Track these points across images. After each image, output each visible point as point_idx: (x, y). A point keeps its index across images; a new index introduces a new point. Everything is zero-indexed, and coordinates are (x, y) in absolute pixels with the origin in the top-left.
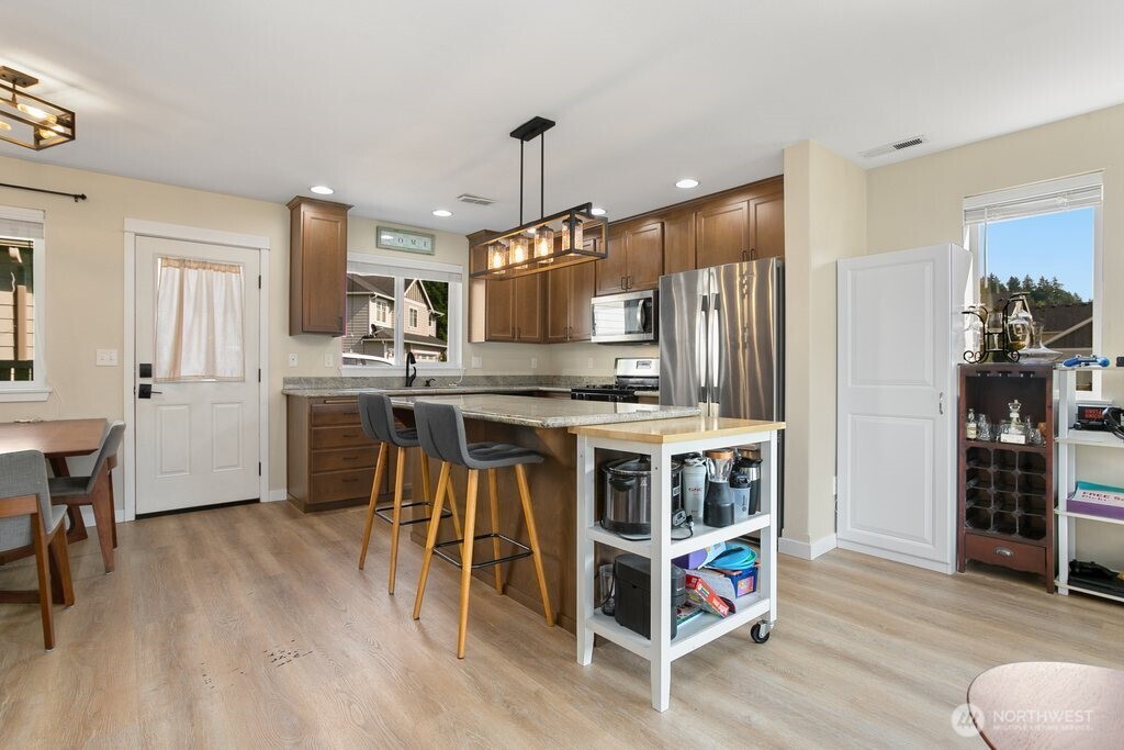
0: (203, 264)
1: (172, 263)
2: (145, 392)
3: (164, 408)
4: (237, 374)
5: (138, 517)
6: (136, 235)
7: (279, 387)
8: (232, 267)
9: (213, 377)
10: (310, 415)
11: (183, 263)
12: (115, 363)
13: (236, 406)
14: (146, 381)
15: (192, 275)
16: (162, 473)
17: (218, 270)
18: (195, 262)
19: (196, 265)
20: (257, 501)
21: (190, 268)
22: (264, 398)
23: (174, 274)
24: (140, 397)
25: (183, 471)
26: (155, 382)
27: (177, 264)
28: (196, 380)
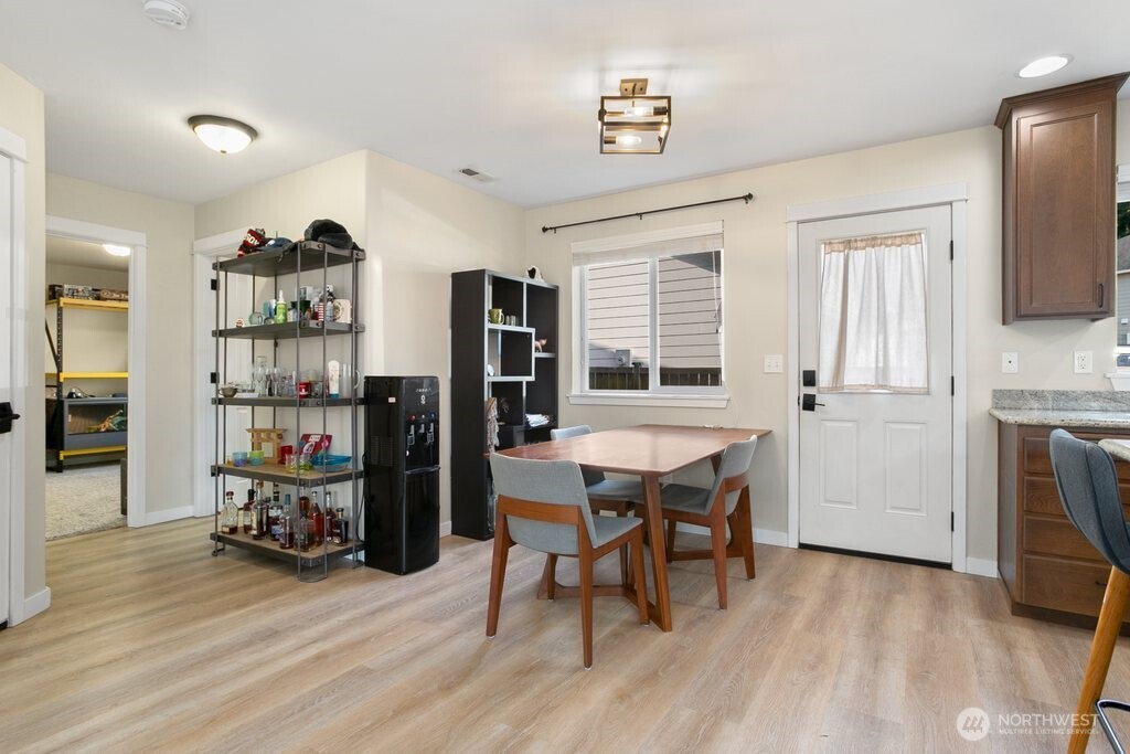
0: (873, 241)
1: (836, 247)
2: (809, 404)
3: (828, 424)
4: (920, 383)
5: (803, 546)
6: (799, 222)
7: (985, 403)
8: (910, 237)
9: (882, 387)
10: (1021, 455)
11: (848, 244)
12: (780, 370)
13: (918, 427)
14: (810, 391)
15: (858, 257)
16: (826, 501)
17: (891, 245)
18: (862, 240)
19: (863, 244)
20: (948, 567)
21: (856, 249)
22: (960, 418)
23: (838, 261)
24: (804, 408)
25: (850, 503)
26: (819, 392)
27: (841, 247)
28: (864, 390)
